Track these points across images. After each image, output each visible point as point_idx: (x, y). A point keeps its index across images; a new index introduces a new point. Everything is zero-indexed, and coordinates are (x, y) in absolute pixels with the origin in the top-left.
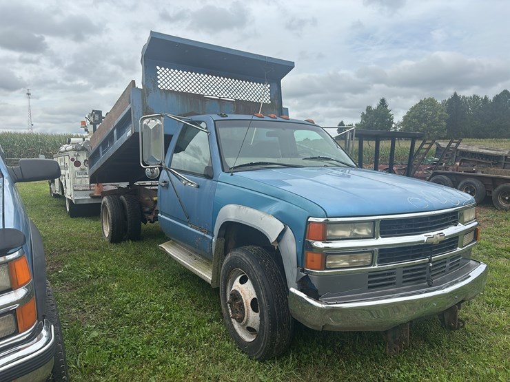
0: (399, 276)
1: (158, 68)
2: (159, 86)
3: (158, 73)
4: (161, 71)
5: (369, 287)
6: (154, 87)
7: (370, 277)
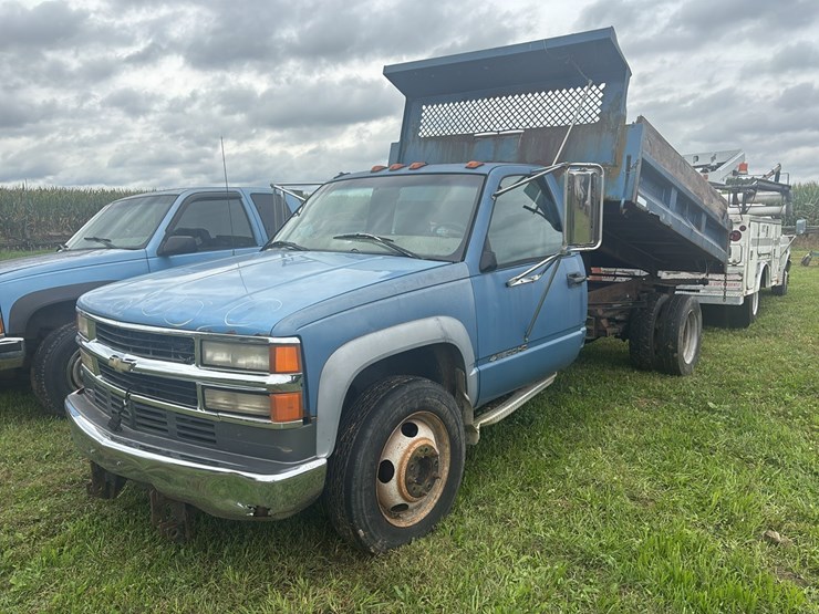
1: (424, 107)
2: (420, 134)
3: (423, 115)
4: (426, 111)
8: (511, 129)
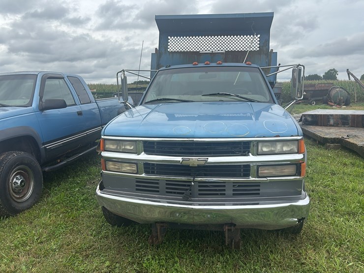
0: (162, 186)
1: (169, 37)
2: (169, 50)
3: (169, 41)
4: (171, 39)
5: (137, 190)
6: (165, 50)
7: (137, 182)
8: (219, 51)
